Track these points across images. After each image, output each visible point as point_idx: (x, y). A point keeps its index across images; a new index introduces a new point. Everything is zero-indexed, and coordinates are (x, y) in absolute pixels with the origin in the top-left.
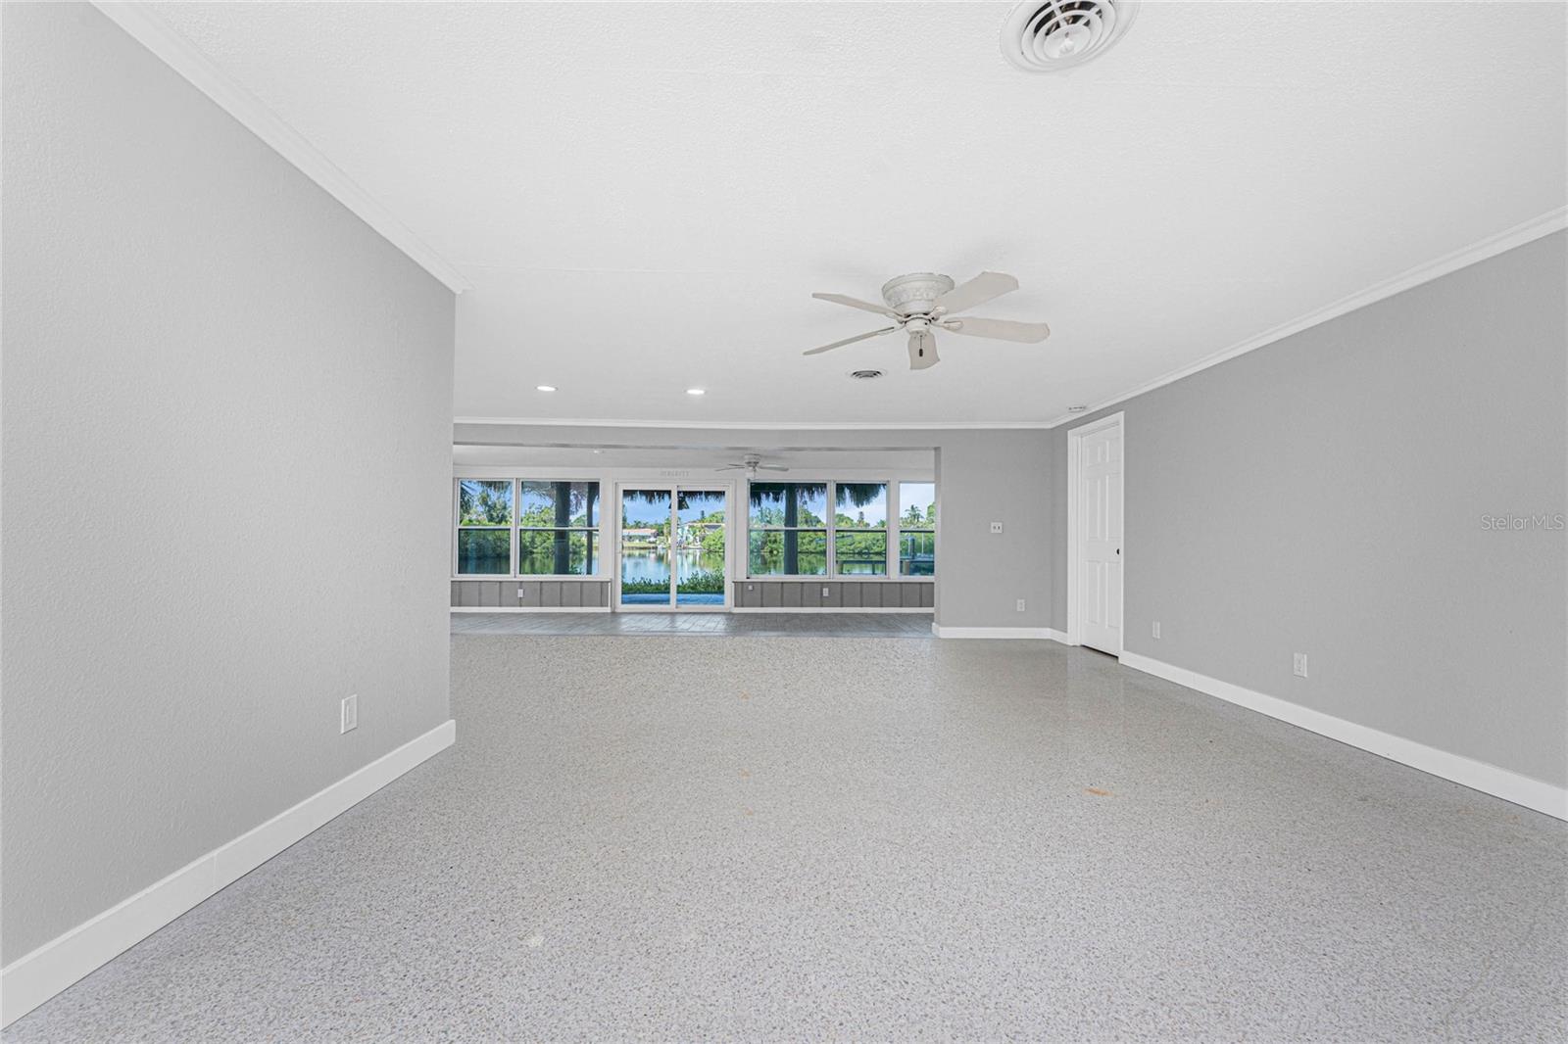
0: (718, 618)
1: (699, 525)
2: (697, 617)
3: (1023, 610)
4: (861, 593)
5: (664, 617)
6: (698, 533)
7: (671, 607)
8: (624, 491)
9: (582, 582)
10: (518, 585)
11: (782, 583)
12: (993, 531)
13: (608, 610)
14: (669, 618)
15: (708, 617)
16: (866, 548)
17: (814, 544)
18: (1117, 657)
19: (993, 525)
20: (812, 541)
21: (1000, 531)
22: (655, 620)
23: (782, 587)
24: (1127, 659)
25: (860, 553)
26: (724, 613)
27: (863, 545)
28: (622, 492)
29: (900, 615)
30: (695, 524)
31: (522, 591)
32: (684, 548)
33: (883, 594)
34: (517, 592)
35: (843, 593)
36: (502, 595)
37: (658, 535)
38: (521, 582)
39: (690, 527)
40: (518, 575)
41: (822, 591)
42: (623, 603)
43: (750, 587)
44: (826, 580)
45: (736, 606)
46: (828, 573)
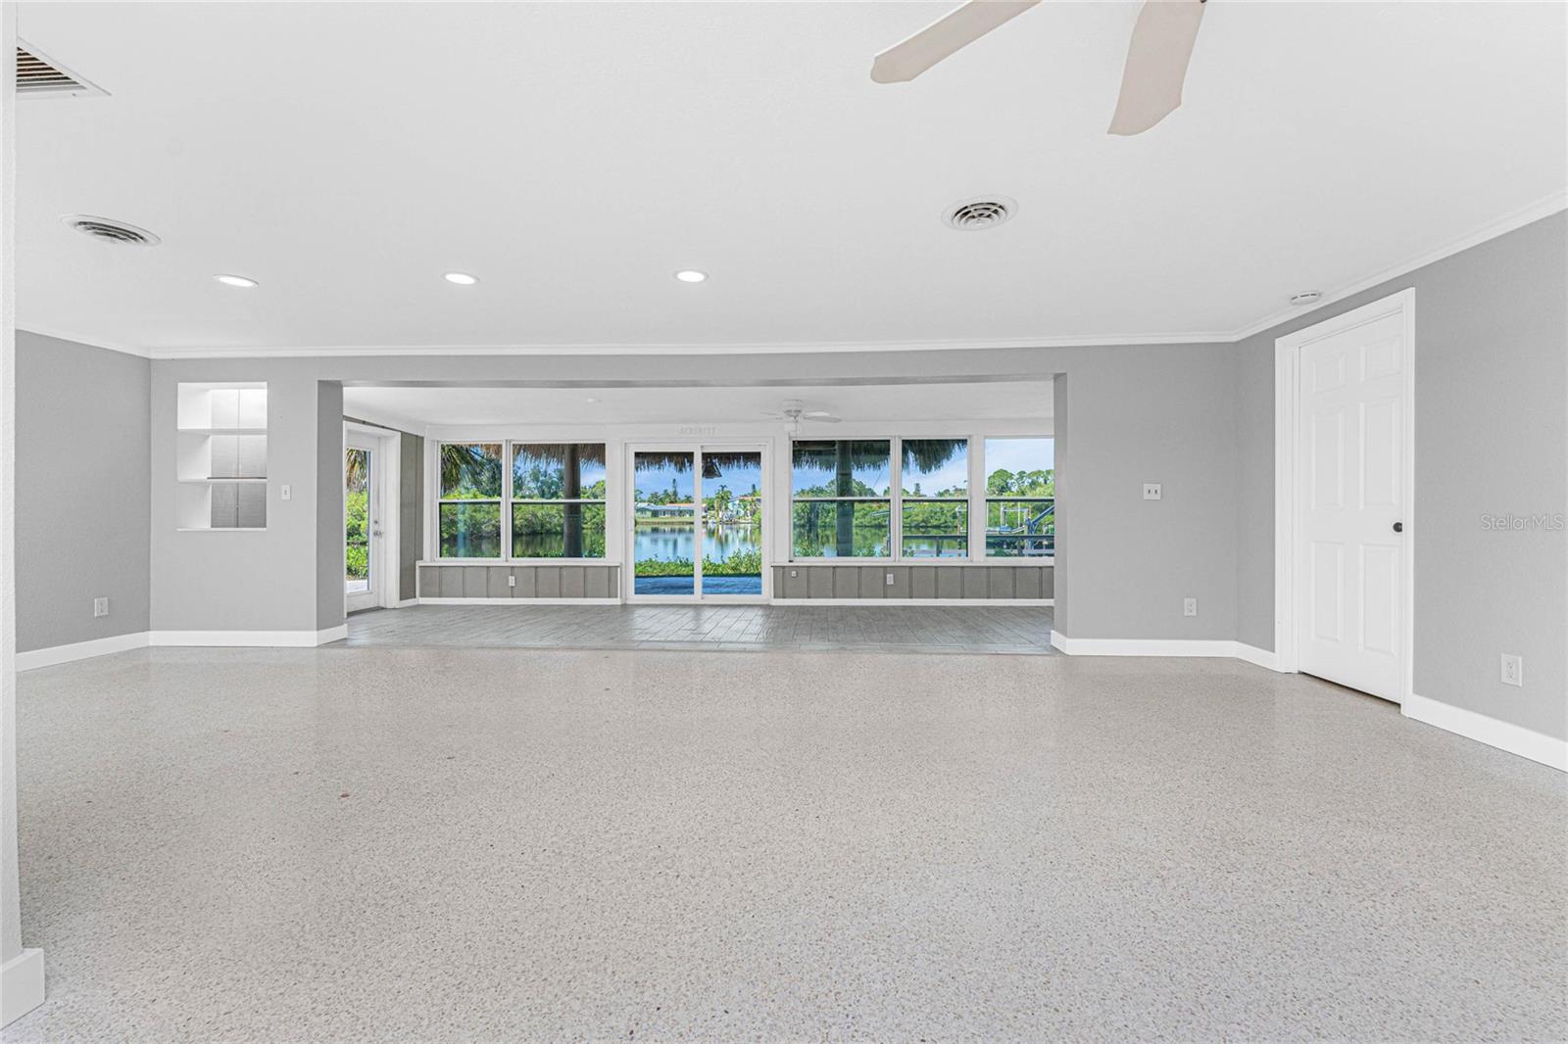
0: (751, 614)
1: (750, 499)
2: (725, 612)
3: (1194, 613)
4: (936, 581)
5: (684, 611)
6: (748, 507)
7: (697, 597)
8: (638, 455)
9: (585, 567)
10: (509, 571)
11: (834, 567)
12: (1146, 496)
13: (617, 601)
14: (691, 613)
15: (738, 612)
16: (923, 521)
17: (868, 519)
18: (1399, 705)
19: (1146, 487)
20: (866, 515)
21: (1158, 497)
22: (670, 616)
23: (834, 573)
24: (1418, 708)
25: (917, 527)
26: (761, 606)
27: (920, 518)
28: (633, 455)
29: (988, 609)
30: (746, 498)
31: (513, 578)
32: (735, 523)
33: (965, 581)
34: (508, 580)
35: (912, 581)
36: (490, 582)
37: (709, 509)
38: (513, 567)
39: (741, 501)
40: (510, 558)
41: (885, 578)
42: (638, 591)
43: (794, 573)
44: (890, 564)
45: (775, 597)
46: (893, 553)
